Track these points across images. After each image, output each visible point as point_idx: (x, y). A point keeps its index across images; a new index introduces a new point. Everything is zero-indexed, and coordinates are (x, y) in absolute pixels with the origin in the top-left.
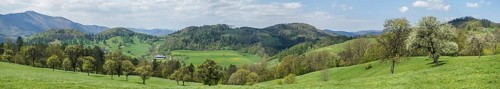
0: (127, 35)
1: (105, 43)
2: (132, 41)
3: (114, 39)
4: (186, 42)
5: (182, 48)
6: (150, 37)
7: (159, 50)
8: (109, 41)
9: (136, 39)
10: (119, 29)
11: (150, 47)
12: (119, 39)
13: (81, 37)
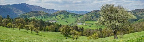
0: (66, 14)
1: (55, 17)
2: (68, 17)
3: (60, 15)
4: (92, 17)
5: (90, 20)
6: (77, 15)
7: (80, 20)
8: (57, 17)
9: (70, 16)
10: (62, 11)
11: (76, 19)
12: (62, 16)
13: (45, 15)
